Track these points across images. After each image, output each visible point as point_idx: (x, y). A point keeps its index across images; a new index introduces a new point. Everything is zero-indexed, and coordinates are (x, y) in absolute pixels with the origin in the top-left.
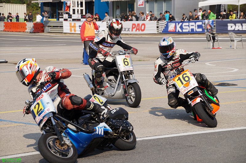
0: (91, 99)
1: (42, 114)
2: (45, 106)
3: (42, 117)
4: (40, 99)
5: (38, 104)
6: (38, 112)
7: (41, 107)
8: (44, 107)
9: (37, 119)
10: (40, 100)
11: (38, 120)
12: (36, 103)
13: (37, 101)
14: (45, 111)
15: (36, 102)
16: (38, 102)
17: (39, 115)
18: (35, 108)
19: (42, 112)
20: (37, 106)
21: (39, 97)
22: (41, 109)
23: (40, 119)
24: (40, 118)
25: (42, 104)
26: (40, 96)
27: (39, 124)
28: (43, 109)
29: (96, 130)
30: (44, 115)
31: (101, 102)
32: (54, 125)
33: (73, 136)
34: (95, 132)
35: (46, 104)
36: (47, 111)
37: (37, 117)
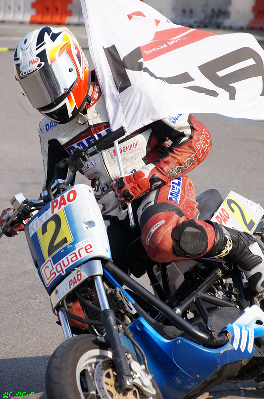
0: (220, 210)
1: (64, 259)
2: (79, 234)
3: (64, 269)
4: (65, 204)
5: (56, 219)
6: (51, 249)
7: (65, 232)
8: (74, 234)
9: (48, 271)
10: (63, 207)
11: (48, 276)
12: (48, 214)
13: (54, 208)
14: (76, 251)
15: (50, 210)
16: (56, 211)
17: (56, 260)
18: (44, 230)
19: (67, 252)
20: (52, 226)
21: (62, 198)
22: (65, 240)
23: (57, 274)
24: (59, 269)
25: (71, 223)
26: (65, 194)
27: (51, 289)
28: (70, 240)
29: (233, 338)
30: (71, 264)
31: (248, 223)
32: (106, 310)
33: (157, 345)
34: (229, 345)
35: (84, 226)
36: (83, 252)
37: (49, 264)
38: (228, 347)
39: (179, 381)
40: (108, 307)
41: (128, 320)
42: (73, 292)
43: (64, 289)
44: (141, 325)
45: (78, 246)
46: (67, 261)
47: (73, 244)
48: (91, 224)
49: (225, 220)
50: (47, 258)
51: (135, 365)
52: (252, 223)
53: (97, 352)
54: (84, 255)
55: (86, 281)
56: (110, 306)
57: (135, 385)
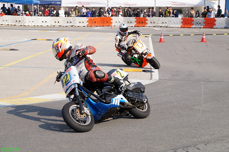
0: (114, 73)
1: (68, 84)
2: (72, 78)
5: (67, 75)
6: (66, 82)
7: (69, 78)
11: (65, 89)
12: (65, 74)
14: (71, 82)
16: (67, 73)
17: (66, 85)
18: (64, 78)
19: (69, 82)
20: (66, 77)
21: (68, 70)
22: (68, 80)
23: (67, 88)
25: (70, 76)
27: (66, 92)
28: (69, 80)
29: (113, 101)
31: (122, 76)
32: (78, 96)
33: (93, 104)
34: (112, 103)
35: (73, 76)
36: (72, 82)
37: (65, 86)
38: (111, 104)
39: (99, 113)
40: (78, 95)
41: (86, 99)
42: (70, 92)
43: (69, 91)
44: (89, 100)
45: (71, 81)
46: (69, 85)
47: (70, 80)
48: (75, 75)
49: (115, 75)
50: (65, 85)
51: (85, 108)
52: (123, 76)
53: (76, 105)
54: (73, 83)
55: (73, 89)
56: (79, 94)
57: (85, 113)
